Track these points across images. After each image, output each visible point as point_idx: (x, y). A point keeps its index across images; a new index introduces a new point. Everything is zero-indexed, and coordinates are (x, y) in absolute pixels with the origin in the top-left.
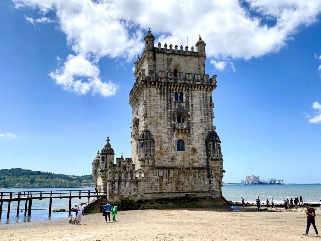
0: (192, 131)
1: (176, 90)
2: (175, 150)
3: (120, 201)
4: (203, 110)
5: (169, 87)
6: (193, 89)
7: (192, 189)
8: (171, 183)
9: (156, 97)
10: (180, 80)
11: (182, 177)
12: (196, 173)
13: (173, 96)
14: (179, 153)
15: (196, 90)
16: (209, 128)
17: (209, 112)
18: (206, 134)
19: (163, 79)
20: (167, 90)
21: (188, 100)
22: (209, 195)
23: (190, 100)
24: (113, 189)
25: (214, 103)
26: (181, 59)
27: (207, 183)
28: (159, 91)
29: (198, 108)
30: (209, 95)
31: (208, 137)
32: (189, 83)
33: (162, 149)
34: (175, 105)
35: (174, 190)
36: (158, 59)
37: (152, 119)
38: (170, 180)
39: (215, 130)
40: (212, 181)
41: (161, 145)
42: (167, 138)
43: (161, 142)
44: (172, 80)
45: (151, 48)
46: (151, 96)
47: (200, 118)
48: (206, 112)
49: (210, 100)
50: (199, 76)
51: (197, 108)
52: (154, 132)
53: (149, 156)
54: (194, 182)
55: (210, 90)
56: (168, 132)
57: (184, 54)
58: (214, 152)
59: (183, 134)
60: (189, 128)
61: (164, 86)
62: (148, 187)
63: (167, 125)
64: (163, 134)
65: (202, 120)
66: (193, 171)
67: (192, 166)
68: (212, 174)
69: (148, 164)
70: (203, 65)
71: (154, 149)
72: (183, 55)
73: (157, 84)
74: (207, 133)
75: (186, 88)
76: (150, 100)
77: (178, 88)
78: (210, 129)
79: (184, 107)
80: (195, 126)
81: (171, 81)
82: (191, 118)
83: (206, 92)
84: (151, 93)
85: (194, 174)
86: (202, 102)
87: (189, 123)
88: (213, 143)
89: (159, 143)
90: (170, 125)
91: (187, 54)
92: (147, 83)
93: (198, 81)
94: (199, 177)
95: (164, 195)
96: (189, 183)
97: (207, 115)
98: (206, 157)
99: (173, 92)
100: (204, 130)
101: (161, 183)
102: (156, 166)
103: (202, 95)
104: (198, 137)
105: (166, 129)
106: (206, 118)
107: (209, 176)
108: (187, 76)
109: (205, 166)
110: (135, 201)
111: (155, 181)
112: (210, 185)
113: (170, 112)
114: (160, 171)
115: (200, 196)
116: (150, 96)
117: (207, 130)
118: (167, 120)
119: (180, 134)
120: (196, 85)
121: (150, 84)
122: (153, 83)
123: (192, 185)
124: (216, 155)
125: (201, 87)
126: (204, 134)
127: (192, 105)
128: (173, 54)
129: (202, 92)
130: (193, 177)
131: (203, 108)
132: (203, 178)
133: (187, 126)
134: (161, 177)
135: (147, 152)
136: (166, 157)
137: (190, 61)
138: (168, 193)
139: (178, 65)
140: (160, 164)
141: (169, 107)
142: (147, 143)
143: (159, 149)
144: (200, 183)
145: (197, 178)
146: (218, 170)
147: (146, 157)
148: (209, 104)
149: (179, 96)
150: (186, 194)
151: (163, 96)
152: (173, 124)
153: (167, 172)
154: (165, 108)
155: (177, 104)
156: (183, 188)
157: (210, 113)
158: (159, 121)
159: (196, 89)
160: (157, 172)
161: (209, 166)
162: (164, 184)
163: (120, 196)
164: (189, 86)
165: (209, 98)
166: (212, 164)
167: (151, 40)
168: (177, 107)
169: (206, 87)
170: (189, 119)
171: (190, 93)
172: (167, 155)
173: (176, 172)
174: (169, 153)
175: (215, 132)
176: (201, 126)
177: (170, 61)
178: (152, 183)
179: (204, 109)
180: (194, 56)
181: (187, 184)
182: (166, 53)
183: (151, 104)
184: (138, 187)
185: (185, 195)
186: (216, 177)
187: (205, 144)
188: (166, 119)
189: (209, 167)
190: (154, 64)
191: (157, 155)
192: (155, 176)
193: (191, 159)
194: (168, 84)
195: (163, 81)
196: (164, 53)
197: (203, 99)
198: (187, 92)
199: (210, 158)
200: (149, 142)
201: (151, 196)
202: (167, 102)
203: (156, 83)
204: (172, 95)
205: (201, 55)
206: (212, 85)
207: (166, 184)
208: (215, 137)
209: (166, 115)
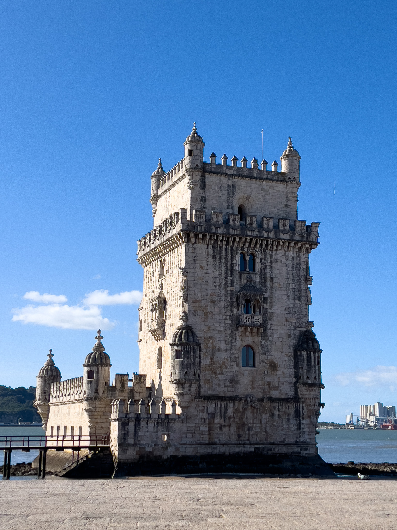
0: (270, 329)
1: (242, 249)
2: (238, 365)
3: (138, 457)
4: (291, 290)
5: (231, 244)
6: (275, 248)
7: (267, 439)
8: (229, 426)
9: (205, 262)
10: (252, 231)
11: (249, 415)
12: (275, 410)
13: (237, 260)
14: (245, 370)
15: (280, 250)
16: (301, 324)
17: (302, 293)
18: (295, 335)
19: (219, 228)
20: (226, 249)
21: (264, 268)
22: (296, 449)
23: (268, 270)
24: (126, 435)
25: (312, 276)
26: (253, 185)
27: (293, 427)
28: (211, 251)
29: (282, 284)
30: (303, 260)
31: (299, 342)
32: (268, 237)
33: (214, 364)
34: (241, 278)
35: (234, 439)
36: (211, 185)
37: (197, 304)
38: (227, 420)
39: (313, 328)
40: (303, 423)
41: (213, 354)
42: (223, 343)
43: (213, 350)
44: (236, 229)
45: (197, 165)
46: (197, 260)
47: (285, 305)
48: (296, 293)
49: (305, 270)
50: (287, 222)
51: (280, 285)
52: (201, 331)
53: (191, 377)
54: (271, 426)
55: (307, 249)
56: (226, 330)
57: (259, 176)
58: (309, 371)
59: (253, 334)
60: (264, 325)
61: (222, 241)
62: (188, 433)
63: (224, 317)
64: (216, 335)
65: (289, 308)
66: (268, 405)
67: (268, 396)
68: (303, 412)
69: (190, 390)
70: (294, 199)
71: (200, 362)
72: (257, 178)
73: (208, 237)
74: (297, 333)
75: (261, 245)
76: (195, 268)
77: (247, 245)
78: (304, 325)
79: (257, 283)
80: (275, 319)
81: (235, 232)
82: (269, 304)
83: (299, 254)
84: (197, 253)
85: (270, 411)
86: (291, 273)
87: (265, 314)
88: (308, 354)
89: (210, 350)
90: (230, 316)
91: (265, 177)
92: (191, 236)
93: (285, 232)
94: (279, 416)
95: (215, 448)
96: (261, 427)
97: (299, 299)
98: (294, 380)
99: (237, 253)
100: (292, 328)
101: (212, 426)
102: (202, 394)
103: (291, 259)
104: (281, 342)
105: (223, 325)
106: (296, 305)
107: (298, 414)
108: (265, 223)
109: (291, 397)
110: (165, 457)
111: (200, 422)
112: (299, 431)
113: (231, 291)
114: (209, 403)
115: (281, 451)
116: (194, 260)
117: (298, 329)
118: (226, 308)
119: (247, 334)
120: (281, 239)
121: (196, 236)
122: (200, 236)
123: (266, 431)
124: (313, 377)
125: (289, 243)
126: (292, 336)
127: (272, 279)
128: (239, 176)
129: (290, 254)
130: (269, 416)
131: (291, 286)
132: (287, 418)
133: (261, 321)
134: (212, 416)
135: (187, 368)
136: (221, 377)
137: (270, 190)
138: (223, 445)
139: (248, 199)
140: (210, 391)
141: (229, 282)
142: (188, 352)
143: (208, 362)
144: (281, 428)
145: (276, 418)
146: (314, 405)
147: (186, 376)
148: (302, 278)
149: (248, 261)
150: (255, 448)
151: (218, 260)
152: (236, 315)
153: (223, 406)
154: (223, 284)
155: (245, 276)
156: (251, 436)
157: (305, 294)
158: (209, 310)
159: (280, 248)
160: (205, 405)
161: (298, 395)
162: (217, 427)
163: (137, 449)
164: (267, 241)
165: (303, 266)
166: (304, 393)
167: (199, 148)
168: (244, 281)
169: (299, 245)
170: (265, 306)
171: (268, 256)
172: (222, 374)
173: (239, 406)
174: (227, 370)
175: (313, 332)
176: (287, 321)
177: (232, 189)
178: (194, 425)
179: (294, 286)
180: (277, 181)
181: (258, 430)
182: (226, 174)
183: (196, 275)
184: (169, 432)
185: (253, 450)
186: (309, 417)
187: (292, 354)
188: (223, 306)
189: (299, 398)
190: (202, 197)
191: (206, 375)
192: (201, 414)
193: (266, 382)
194: (228, 238)
195: (219, 231)
196: (222, 174)
197: (293, 267)
198: (263, 253)
199: (301, 381)
200: (192, 349)
201: (192, 449)
202: (226, 272)
203: (206, 235)
204: (234, 258)
205: (292, 179)
206: (310, 242)
207: (221, 428)
208: (313, 343)
209: (223, 298)
